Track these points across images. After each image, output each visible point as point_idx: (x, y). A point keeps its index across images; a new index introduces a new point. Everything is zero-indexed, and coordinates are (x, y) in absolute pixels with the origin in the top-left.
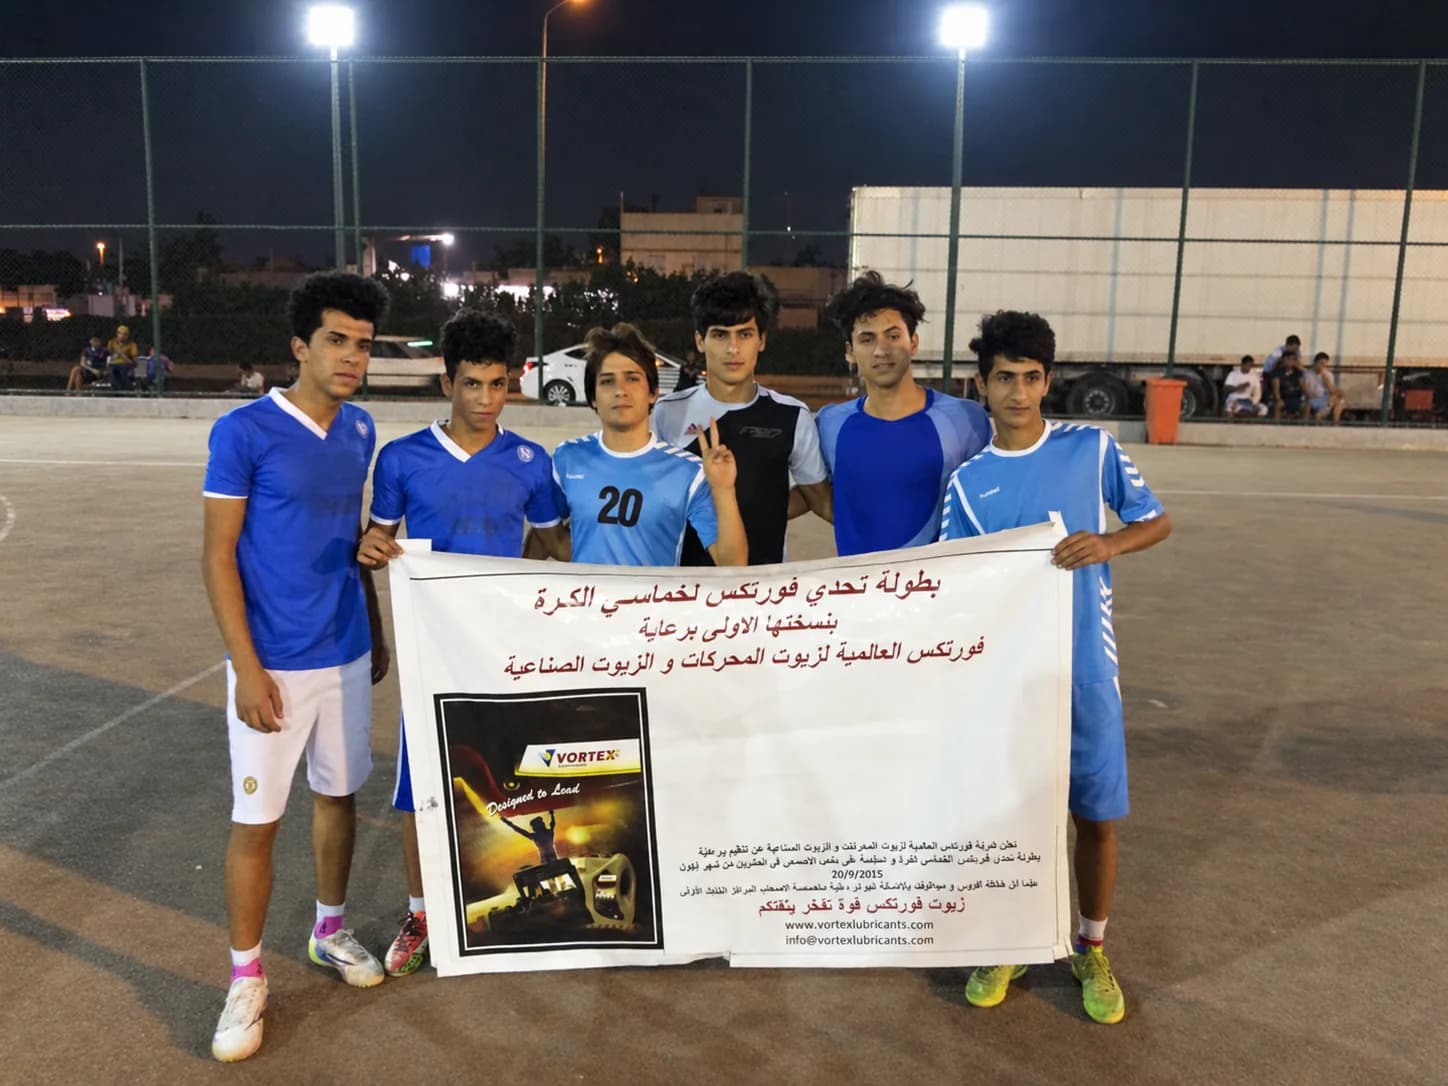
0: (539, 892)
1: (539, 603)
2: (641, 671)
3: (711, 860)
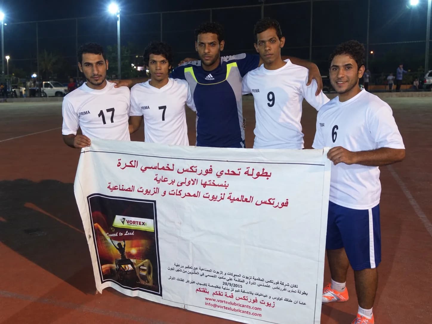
0: (121, 268)
1: (119, 164)
2: (155, 194)
3: (178, 268)
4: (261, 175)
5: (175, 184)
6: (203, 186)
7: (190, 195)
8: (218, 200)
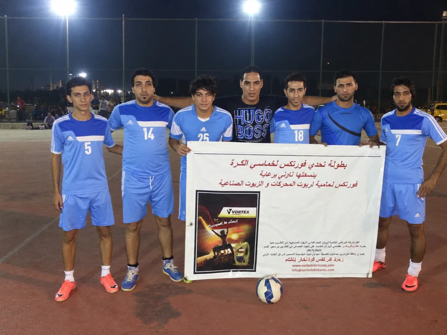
0: (220, 254)
1: (232, 164)
2: (260, 186)
4: (340, 166)
5: (277, 177)
6: (297, 177)
7: (287, 185)
8: (309, 187)
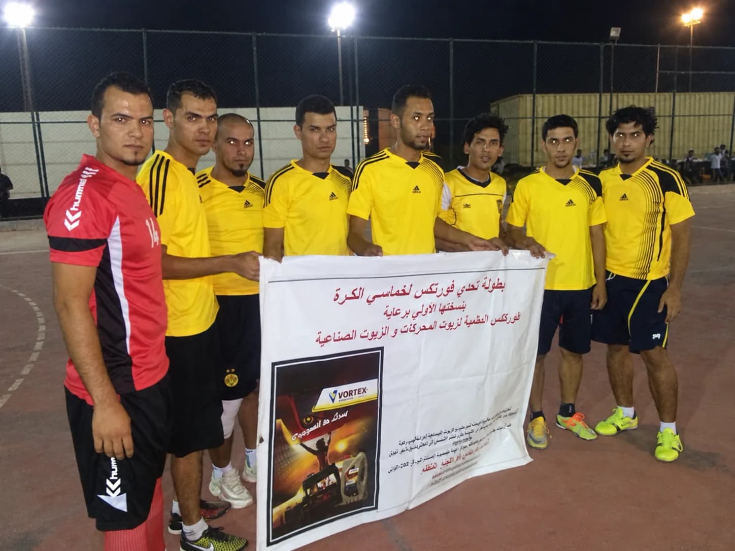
0: (316, 490)
1: (336, 297)
5: (410, 316)
